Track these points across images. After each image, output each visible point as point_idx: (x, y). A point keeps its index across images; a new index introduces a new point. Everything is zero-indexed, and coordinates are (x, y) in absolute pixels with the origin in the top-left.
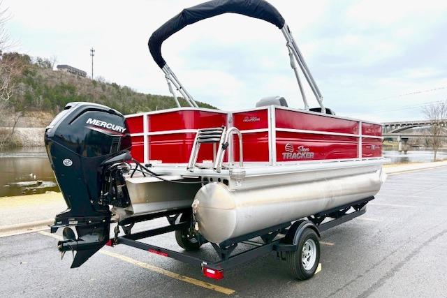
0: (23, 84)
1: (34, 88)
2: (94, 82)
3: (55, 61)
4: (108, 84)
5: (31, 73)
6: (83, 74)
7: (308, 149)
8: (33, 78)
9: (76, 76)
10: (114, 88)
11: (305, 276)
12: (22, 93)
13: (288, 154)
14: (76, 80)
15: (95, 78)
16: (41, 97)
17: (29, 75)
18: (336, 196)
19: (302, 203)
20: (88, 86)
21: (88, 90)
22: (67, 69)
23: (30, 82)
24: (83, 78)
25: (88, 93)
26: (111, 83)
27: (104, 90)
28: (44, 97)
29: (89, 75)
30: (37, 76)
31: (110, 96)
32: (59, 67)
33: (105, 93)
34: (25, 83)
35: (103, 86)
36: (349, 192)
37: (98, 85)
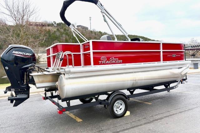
0: (64, 35)
1: (68, 36)
2: (91, 32)
3: (76, 24)
4: (97, 32)
5: (67, 30)
6: (87, 28)
7: (117, 59)
8: (68, 32)
9: (84, 30)
10: (100, 34)
11: (116, 117)
12: (64, 39)
13: (103, 61)
14: (84, 31)
15: (92, 30)
16: (71, 40)
17: (66, 31)
18: (139, 80)
19: (111, 83)
20: (89, 33)
21: (89, 35)
22: (80, 27)
23: (67, 34)
24: (87, 30)
25: (89, 36)
26: (98, 31)
27: (95, 35)
28: (72, 40)
29: (89, 29)
30: (69, 31)
31: (98, 37)
32: (77, 26)
33: (96, 36)
34: (65, 34)
35: (95, 33)
36: (150, 78)
37: (93, 33)
